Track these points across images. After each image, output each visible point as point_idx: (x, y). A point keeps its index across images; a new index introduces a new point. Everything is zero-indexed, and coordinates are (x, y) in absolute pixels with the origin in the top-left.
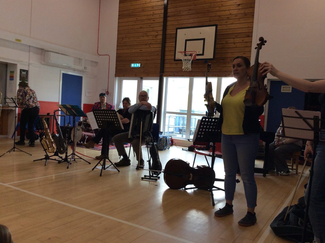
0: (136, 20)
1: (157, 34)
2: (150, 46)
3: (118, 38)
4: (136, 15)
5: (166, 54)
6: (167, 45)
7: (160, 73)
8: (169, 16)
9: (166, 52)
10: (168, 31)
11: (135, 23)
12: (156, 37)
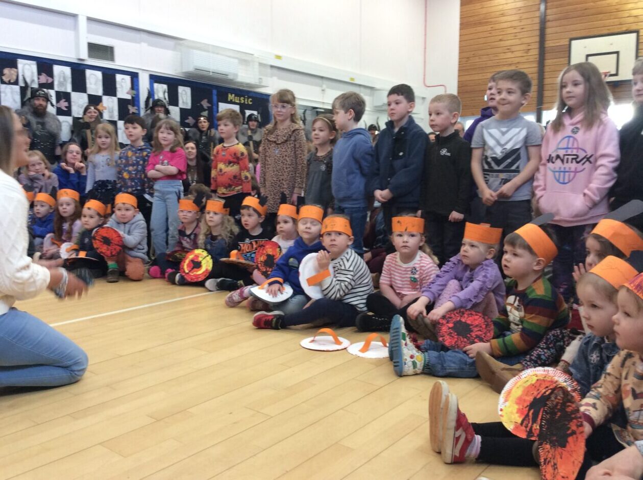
0: (490, 29)
1: (530, 47)
2: (517, 67)
3: (461, 59)
4: (491, 22)
5: (546, 77)
6: (548, 62)
7: (538, 106)
8: (549, 21)
9: (546, 73)
10: (547, 42)
11: (490, 33)
12: (527, 53)
